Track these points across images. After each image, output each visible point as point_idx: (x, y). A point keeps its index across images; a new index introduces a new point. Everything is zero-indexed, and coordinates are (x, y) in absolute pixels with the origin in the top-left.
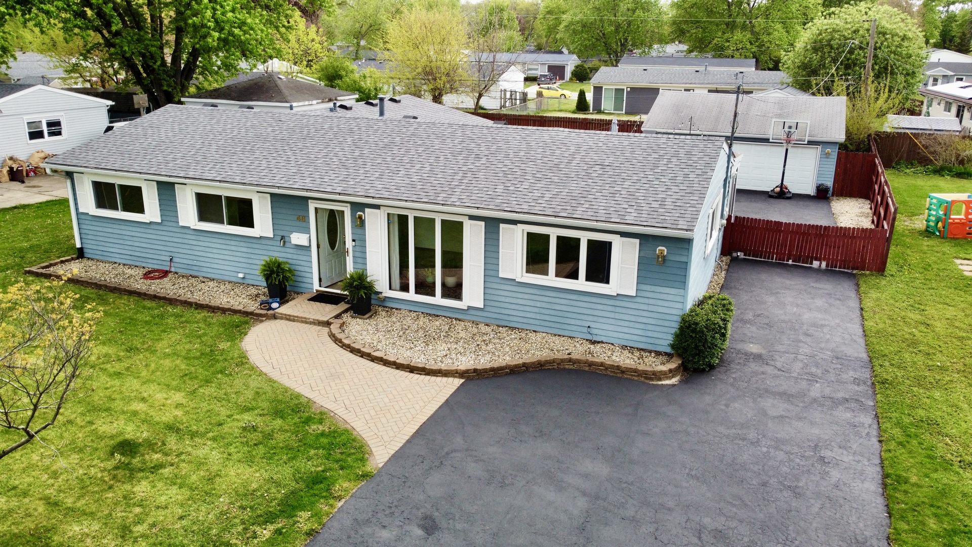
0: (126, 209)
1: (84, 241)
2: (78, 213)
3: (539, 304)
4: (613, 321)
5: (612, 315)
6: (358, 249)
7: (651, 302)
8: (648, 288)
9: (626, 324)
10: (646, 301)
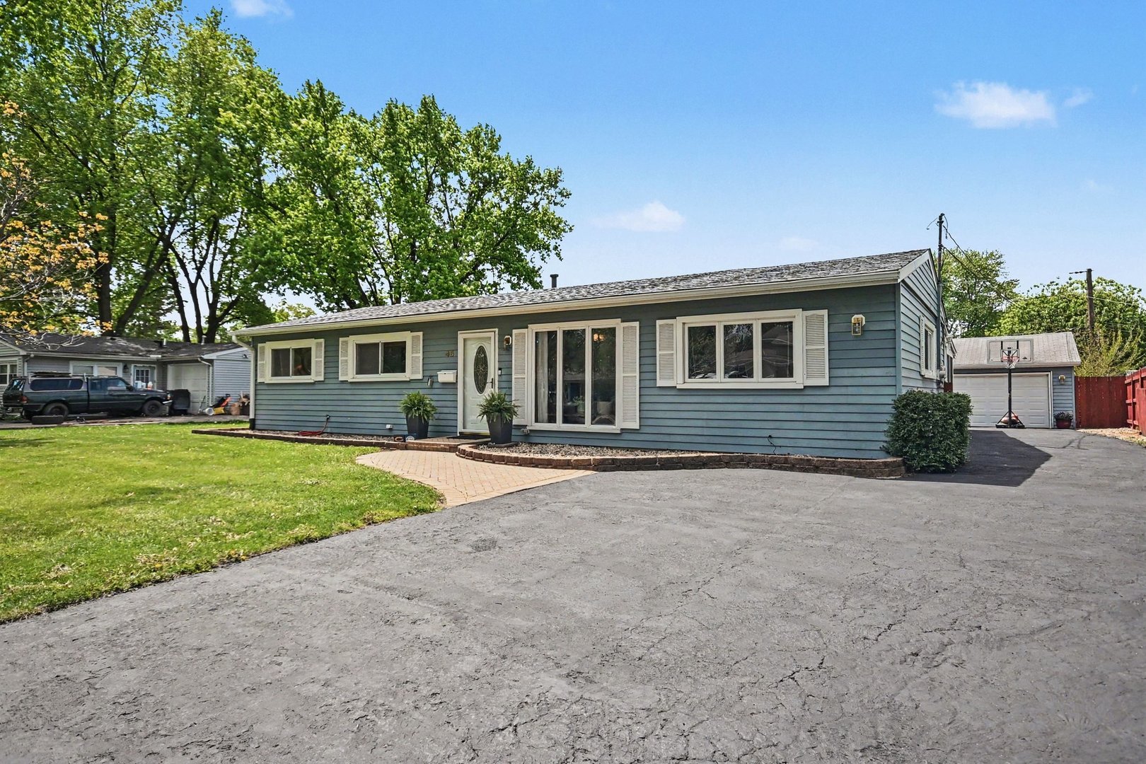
0: (297, 373)
1: (258, 412)
2: (256, 384)
3: (705, 415)
4: (801, 425)
5: (799, 416)
6: (504, 378)
7: (851, 390)
8: (845, 372)
9: (819, 426)
10: (843, 390)
